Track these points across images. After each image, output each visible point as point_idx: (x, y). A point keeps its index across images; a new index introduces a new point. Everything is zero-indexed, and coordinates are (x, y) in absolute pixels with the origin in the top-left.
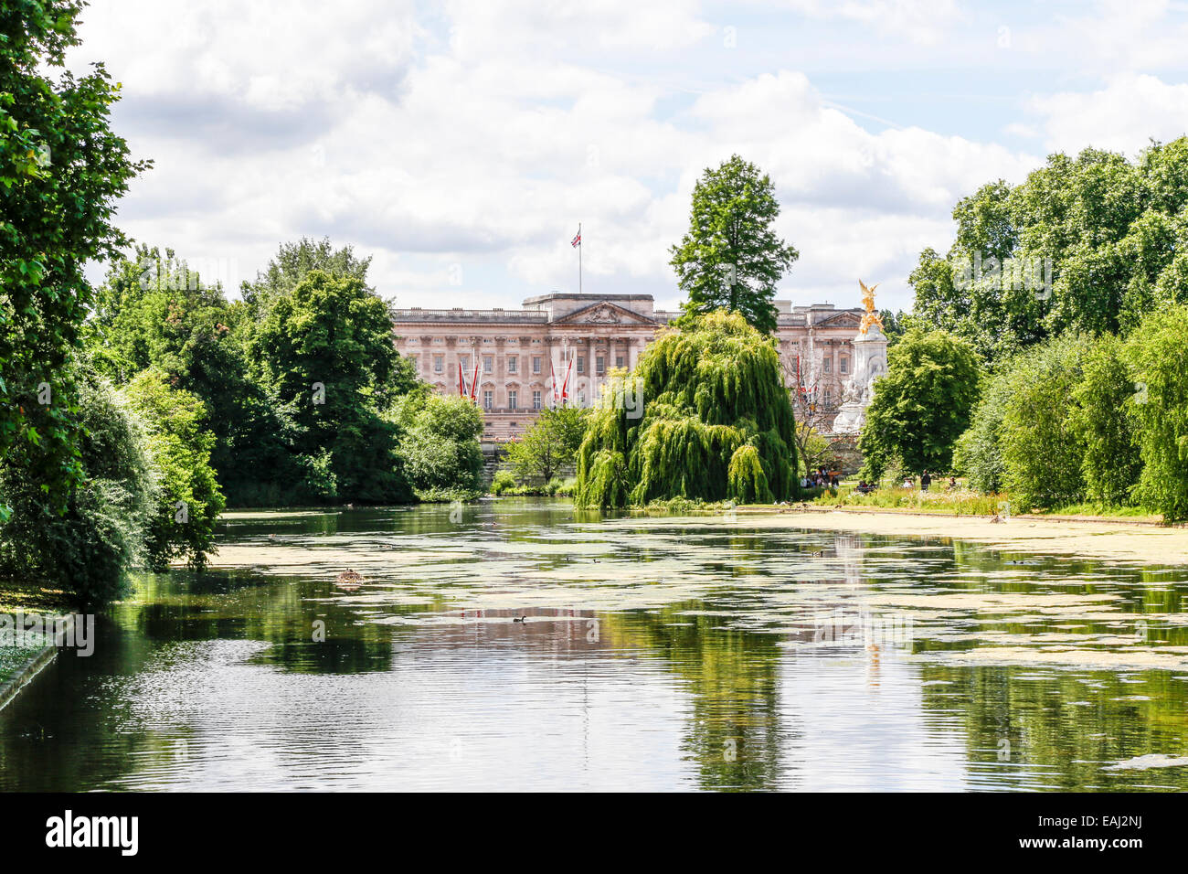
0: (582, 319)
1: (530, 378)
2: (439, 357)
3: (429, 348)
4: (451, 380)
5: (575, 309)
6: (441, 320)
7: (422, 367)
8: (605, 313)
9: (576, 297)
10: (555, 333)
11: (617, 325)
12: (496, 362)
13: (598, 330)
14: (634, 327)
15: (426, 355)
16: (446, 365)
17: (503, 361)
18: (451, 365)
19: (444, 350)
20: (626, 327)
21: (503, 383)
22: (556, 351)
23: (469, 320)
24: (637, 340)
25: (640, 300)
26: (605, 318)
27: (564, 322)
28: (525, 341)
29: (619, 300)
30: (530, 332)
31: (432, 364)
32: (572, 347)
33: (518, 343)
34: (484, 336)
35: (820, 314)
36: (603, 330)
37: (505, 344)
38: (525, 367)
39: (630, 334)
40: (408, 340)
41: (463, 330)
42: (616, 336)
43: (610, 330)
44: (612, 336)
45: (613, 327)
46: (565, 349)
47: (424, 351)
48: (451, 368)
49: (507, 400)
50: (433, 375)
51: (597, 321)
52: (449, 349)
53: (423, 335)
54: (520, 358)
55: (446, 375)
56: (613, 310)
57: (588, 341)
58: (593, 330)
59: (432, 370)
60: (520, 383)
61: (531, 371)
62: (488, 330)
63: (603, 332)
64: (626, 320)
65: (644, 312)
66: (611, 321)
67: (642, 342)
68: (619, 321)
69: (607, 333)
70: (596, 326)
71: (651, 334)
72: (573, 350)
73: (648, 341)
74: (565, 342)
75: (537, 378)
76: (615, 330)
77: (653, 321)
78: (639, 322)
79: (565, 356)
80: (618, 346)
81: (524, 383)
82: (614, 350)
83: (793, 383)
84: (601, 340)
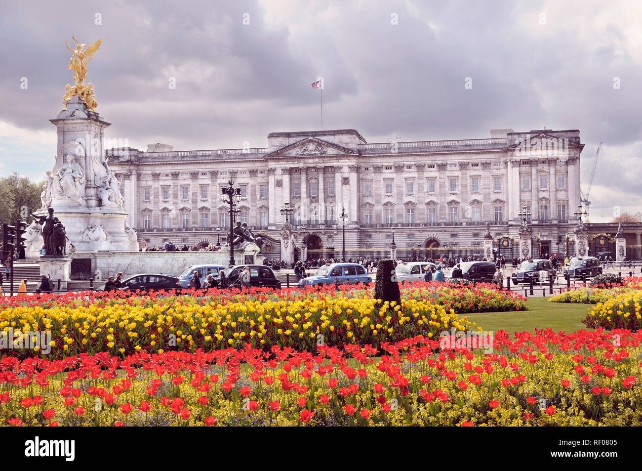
0: (293, 152)
1: (257, 202)
2: (185, 188)
3: (177, 181)
4: (194, 205)
5: (287, 145)
7: (172, 196)
8: (311, 147)
9: (288, 135)
10: (272, 165)
11: (323, 156)
13: (307, 161)
14: (337, 157)
15: (175, 186)
16: (190, 193)
18: (194, 194)
19: (189, 182)
20: (330, 157)
22: (272, 180)
23: (207, 158)
24: (341, 168)
25: (342, 134)
26: (311, 151)
27: (276, 156)
28: (253, 173)
29: (325, 135)
30: (257, 166)
31: (180, 193)
32: (284, 176)
33: (248, 174)
34: (220, 170)
36: (311, 161)
37: (238, 175)
38: (254, 193)
39: (335, 163)
40: (161, 175)
41: (203, 166)
42: (323, 165)
43: (316, 160)
44: (318, 165)
45: (318, 158)
46: (279, 178)
47: (174, 184)
48: (194, 196)
50: (180, 202)
51: (306, 153)
52: (193, 182)
53: (173, 171)
54: (249, 186)
55: (190, 202)
56: (320, 144)
57: (298, 170)
58: (302, 161)
59: (180, 198)
60: (250, 206)
61: (258, 197)
62: (223, 166)
63: (311, 162)
64: (331, 151)
65: (346, 144)
66: (317, 153)
67: (346, 169)
68: (325, 152)
69: (315, 163)
70: (304, 158)
71: (353, 162)
72: (286, 179)
73: (351, 168)
74: (279, 172)
75: (263, 202)
76: (321, 160)
77: (352, 151)
78: (342, 153)
79: (279, 184)
80: (324, 173)
81: (252, 206)
82: (321, 177)
83: (494, 199)
84: (309, 170)
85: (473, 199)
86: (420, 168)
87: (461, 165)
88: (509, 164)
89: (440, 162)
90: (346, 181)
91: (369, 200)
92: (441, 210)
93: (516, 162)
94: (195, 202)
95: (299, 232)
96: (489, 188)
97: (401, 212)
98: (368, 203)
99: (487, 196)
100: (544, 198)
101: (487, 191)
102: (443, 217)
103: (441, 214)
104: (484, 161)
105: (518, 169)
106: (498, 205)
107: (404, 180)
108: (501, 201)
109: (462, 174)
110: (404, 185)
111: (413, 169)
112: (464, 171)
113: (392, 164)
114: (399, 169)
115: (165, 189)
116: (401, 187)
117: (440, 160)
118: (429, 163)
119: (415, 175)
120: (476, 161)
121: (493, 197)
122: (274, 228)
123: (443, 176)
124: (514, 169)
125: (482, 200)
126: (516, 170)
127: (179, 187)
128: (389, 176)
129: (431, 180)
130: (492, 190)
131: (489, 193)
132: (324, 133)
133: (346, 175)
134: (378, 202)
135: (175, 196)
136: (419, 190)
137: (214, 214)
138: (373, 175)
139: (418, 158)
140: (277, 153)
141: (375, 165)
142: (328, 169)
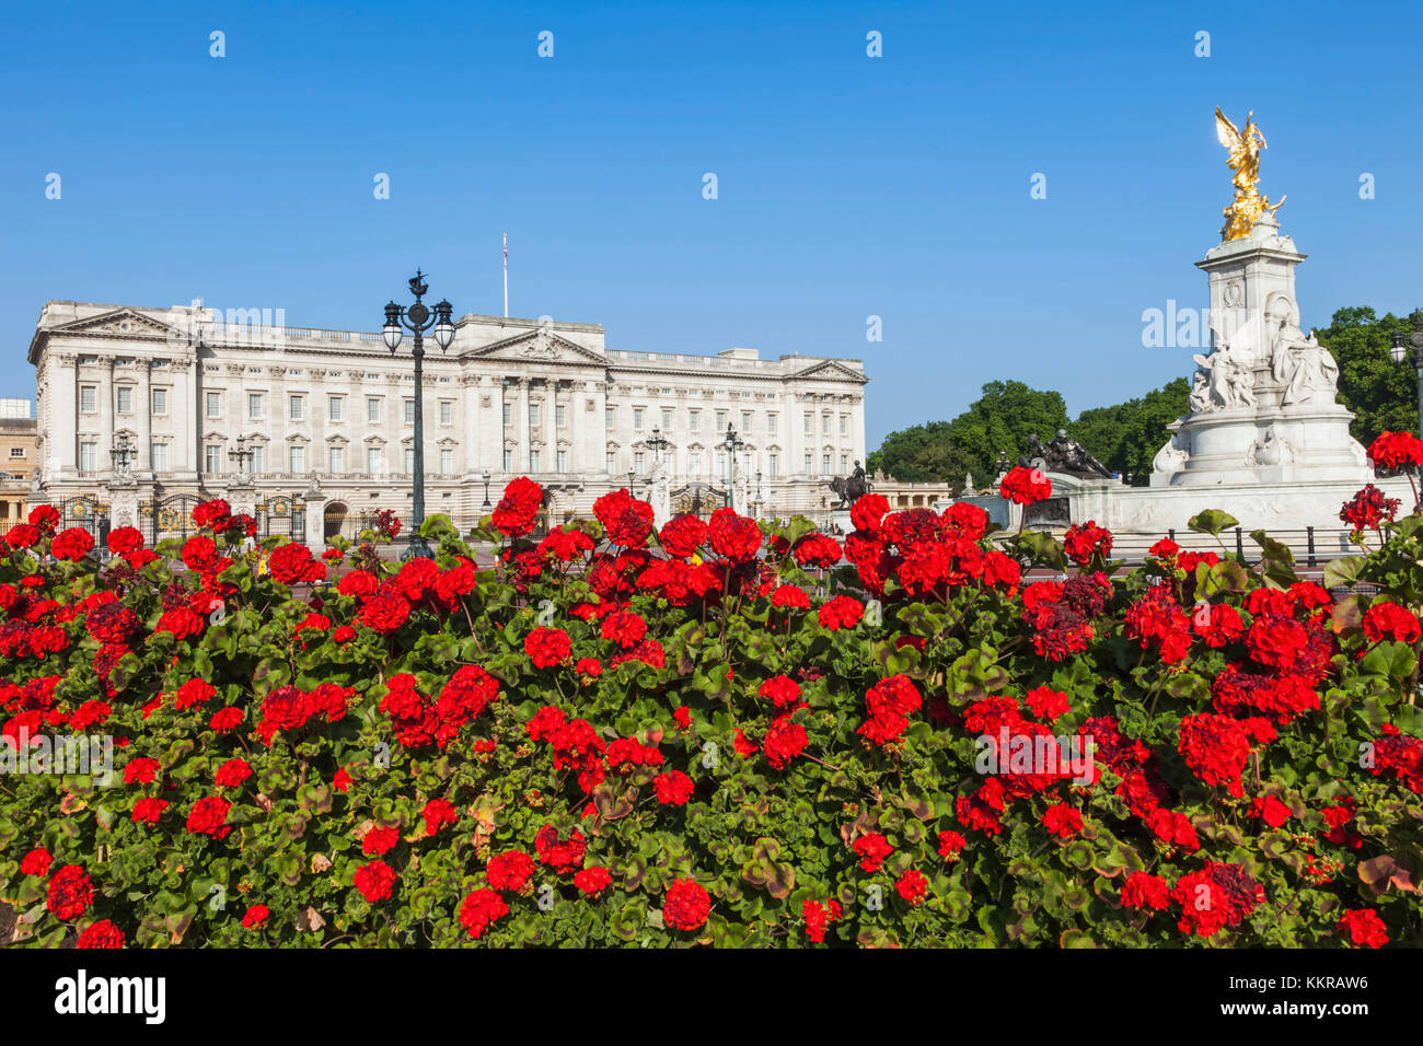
0: (508, 353)
1: (437, 432)
2: (297, 398)
3: (280, 383)
4: (317, 432)
5: (500, 339)
7: (268, 410)
8: (540, 344)
10: (474, 368)
11: (557, 362)
12: (386, 407)
13: (532, 367)
14: (580, 366)
15: (278, 393)
16: (307, 408)
17: (396, 407)
18: (315, 410)
19: (306, 386)
20: (568, 365)
21: (397, 437)
22: (473, 394)
23: (344, 346)
24: (584, 383)
25: (586, 330)
26: (540, 351)
27: (486, 354)
28: (429, 379)
30: (436, 368)
31: (287, 407)
32: (494, 389)
34: (367, 369)
36: (538, 368)
37: (399, 382)
38: (430, 416)
39: (575, 376)
40: (246, 370)
41: (335, 360)
42: (557, 378)
43: (547, 368)
44: (548, 377)
45: (550, 364)
46: (485, 392)
47: (274, 387)
48: (315, 415)
49: (402, 463)
50: (287, 424)
51: (532, 354)
52: (314, 387)
53: (272, 364)
55: (309, 424)
56: (556, 342)
57: (514, 381)
58: (524, 366)
59: (286, 416)
61: (437, 421)
63: (538, 371)
64: (569, 356)
65: (592, 346)
66: (549, 355)
68: (560, 357)
69: (544, 372)
70: (528, 362)
71: (599, 376)
72: (497, 395)
73: (596, 385)
74: (486, 381)
75: (446, 431)
76: (554, 368)
77: (604, 358)
78: (586, 360)
79: (486, 401)
80: (558, 391)
81: (428, 438)
82: (524, 393)
83: (770, 444)
84: (535, 382)
86: (681, 392)
87: (731, 393)
88: (791, 396)
89: (706, 388)
90: (588, 404)
91: (613, 437)
92: (707, 457)
93: (799, 395)
94: (318, 425)
96: (763, 428)
98: (614, 442)
99: (761, 439)
100: (829, 445)
101: (761, 432)
104: (758, 391)
106: (774, 451)
107: (660, 410)
108: (776, 448)
109: (732, 406)
110: (660, 417)
111: (672, 393)
112: (734, 403)
113: (644, 384)
114: (654, 392)
116: (656, 420)
117: (706, 383)
118: (693, 387)
119: (674, 403)
120: (748, 390)
121: (769, 441)
123: (708, 407)
124: (798, 404)
125: (755, 445)
126: (802, 407)
127: (286, 396)
128: (640, 402)
129: (694, 411)
130: (767, 431)
131: (764, 435)
133: (591, 396)
134: (624, 440)
135: (277, 412)
136: (679, 425)
137: (358, 450)
138: (618, 398)
139: (680, 380)
140: (488, 351)
141: (622, 384)
142: (567, 383)
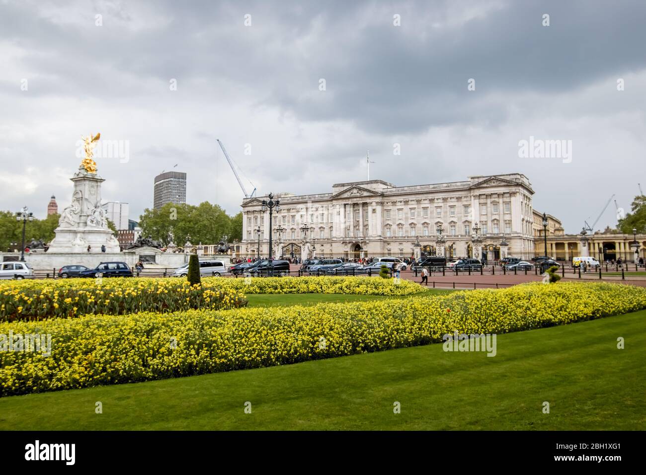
0: (346, 195)
2: (293, 217)
3: (289, 213)
5: (342, 191)
6: (294, 201)
7: (287, 221)
8: (355, 191)
9: (343, 185)
10: (334, 203)
11: (361, 196)
12: (315, 218)
13: (353, 200)
14: (369, 197)
17: (318, 217)
19: (295, 214)
20: (365, 197)
21: (318, 227)
24: (371, 203)
25: (372, 183)
26: (355, 193)
27: (336, 198)
28: (327, 207)
31: (291, 220)
32: (341, 208)
34: (310, 206)
35: (476, 180)
36: (355, 199)
37: (320, 209)
38: (328, 219)
39: (368, 200)
40: (283, 210)
42: (361, 202)
43: (358, 199)
44: (359, 202)
45: (359, 197)
46: (338, 210)
47: (288, 215)
48: (297, 221)
50: (291, 225)
51: (352, 195)
53: (288, 208)
55: (296, 224)
56: (360, 189)
57: (348, 205)
58: (350, 200)
60: (325, 227)
61: (330, 221)
63: (355, 201)
64: (366, 194)
65: (374, 189)
66: (358, 194)
67: (374, 204)
68: (362, 194)
70: (351, 198)
71: (379, 199)
72: (342, 210)
73: (377, 203)
74: (338, 206)
75: (331, 224)
76: (361, 199)
77: (377, 193)
78: (372, 194)
79: (339, 213)
80: (363, 207)
81: (327, 227)
82: (361, 209)
83: (464, 220)
84: (355, 205)
85: (451, 220)
86: (418, 201)
87: (443, 199)
88: (472, 197)
89: (430, 198)
90: (374, 211)
91: (389, 222)
92: (431, 228)
93: (476, 196)
94: (298, 225)
95: (348, 242)
96: (461, 213)
97: (407, 229)
98: (388, 224)
99: (459, 219)
100: (495, 219)
101: (460, 215)
102: (432, 232)
103: (431, 230)
104: (457, 196)
105: (478, 200)
106: (467, 224)
107: (409, 209)
108: (468, 222)
109: (444, 205)
110: (409, 213)
111: (415, 203)
112: (445, 203)
113: (402, 200)
114: (406, 202)
115: (284, 217)
116: (407, 214)
117: (430, 196)
118: (424, 198)
119: (416, 206)
120: (453, 196)
121: (464, 219)
122: (335, 239)
123: (432, 206)
124: (476, 200)
125: (456, 221)
126: (477, 201)
127: (291, 217)
128: (401, 207)
129: (425, 208)
130: (463, 215)
131: (461, 216)
132: (362, 183)
133: (374, 208)
134: (394, 223)
135: (289, 222)
136: (418, 215)
138: (391, 207)
139: (418, 196)
140: (337, 196)
141: (392, 201)
142: (365, 204)
